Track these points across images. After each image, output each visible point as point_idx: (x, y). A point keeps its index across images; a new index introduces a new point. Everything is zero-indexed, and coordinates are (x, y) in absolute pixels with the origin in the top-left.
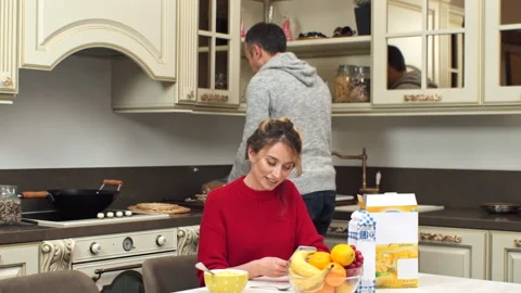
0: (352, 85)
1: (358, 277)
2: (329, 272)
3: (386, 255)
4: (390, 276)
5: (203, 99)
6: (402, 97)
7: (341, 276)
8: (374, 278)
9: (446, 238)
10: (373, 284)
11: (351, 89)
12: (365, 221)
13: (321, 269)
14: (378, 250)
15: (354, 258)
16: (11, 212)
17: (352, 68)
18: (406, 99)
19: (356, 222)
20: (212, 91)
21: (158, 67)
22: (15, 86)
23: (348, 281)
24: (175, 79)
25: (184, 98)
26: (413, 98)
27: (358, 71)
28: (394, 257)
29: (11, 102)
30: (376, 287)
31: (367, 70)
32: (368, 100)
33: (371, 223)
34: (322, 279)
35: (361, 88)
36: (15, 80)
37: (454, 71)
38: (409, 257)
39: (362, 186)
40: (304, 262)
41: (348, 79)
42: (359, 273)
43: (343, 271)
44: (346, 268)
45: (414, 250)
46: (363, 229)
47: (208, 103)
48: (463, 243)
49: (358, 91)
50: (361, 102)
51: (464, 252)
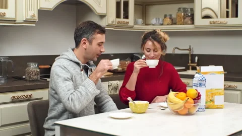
0: (185, 17)
1: (199, 104)
2: (187, 102)
3: (209, 94)
4: (211, 103)
5: (118, 23)
6: (209, 22)
7: (191, 103)
8: (205, 104)
9: (230, 86)
10: (204, 107)
11: (184, 18)
12: (201, 78)
13: (182, 100)
14: (207, 92)
15: (197, 95)
16: (35, 75)
17: (184, 9)
18: (211, 23)
19: (197, 79)
20: (122, 20)
21: (99, 9)
22: (36, 18)
23: (194, 106)
24: (106, 14)
25: (110, 23)
26: (214, 23)
27: (188, 11)
28: (213, 95)
29: (34, 25)
30: (205, 108)
31: (192, 10)
32: (193, 23)
33: (204, 79)
34: (183, 105)
35: (189, 18)
36: (36, 15)
37: (228, 10)
38: (220, 94)
39: (189, 63)
40: (174, 97)
41: (183, 14)
42: (199, 102)
43: (192, 101)
44: (194, 99)
45: (222, 91)
46: (200, 82)
47: (120, 25)
48: (238, 89)
49: (188, 20)
50: (189, 24)
51: (238, 92)
